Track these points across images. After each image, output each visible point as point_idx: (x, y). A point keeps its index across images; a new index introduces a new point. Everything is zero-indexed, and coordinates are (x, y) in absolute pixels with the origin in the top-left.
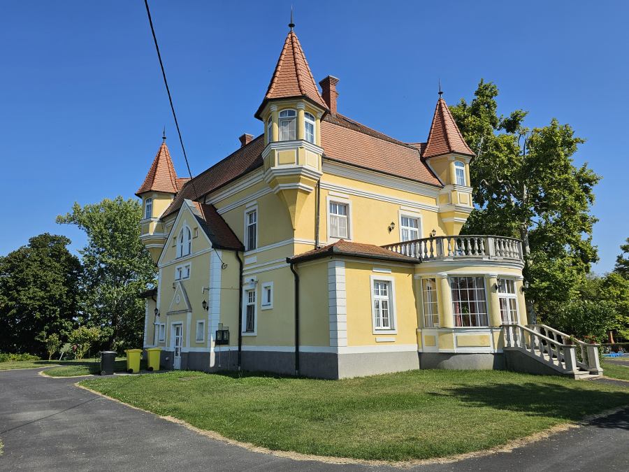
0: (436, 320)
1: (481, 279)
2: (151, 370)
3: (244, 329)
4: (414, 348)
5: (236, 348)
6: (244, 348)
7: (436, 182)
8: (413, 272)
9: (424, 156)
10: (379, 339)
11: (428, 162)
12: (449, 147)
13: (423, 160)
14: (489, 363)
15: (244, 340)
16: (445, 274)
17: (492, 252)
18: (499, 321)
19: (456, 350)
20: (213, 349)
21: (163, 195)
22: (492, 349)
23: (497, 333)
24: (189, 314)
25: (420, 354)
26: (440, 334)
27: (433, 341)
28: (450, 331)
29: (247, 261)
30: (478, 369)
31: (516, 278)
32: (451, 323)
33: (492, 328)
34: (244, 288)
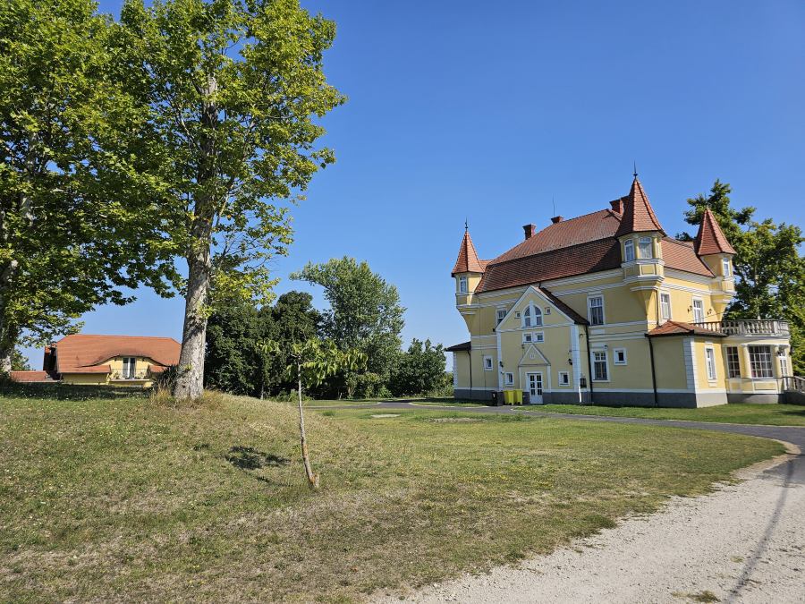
0: (738, 373)
1: (768, 348)
2: (519, 404)
3: (593, 377)
4: (724, 391)
5: (589, 390)
6: (595, 390)
7: (709, 273)
8: (721, 342)
9: (699, 253)
10: (711, 385)
11: (702, 258)
12: (720, 249)
13: (698, 257)
14: (775, 400)
15: (594, 385)
16: (746, 344)
17: (776, 331)
18: (780, 374)
19: (755, 392)
20: (580, 391)
21: (475, 274)
22: (777, 391)
23: (780, 382)
24: (549, 367)
25: (728, 395)
26: (743, 382)
27: (737, 386)
28: (750, 380)
29: (592, 332)
30: (770, 403)
31: (786, 346)
32: (750, 375)
33: (777, 378)
34: (592, 351)
